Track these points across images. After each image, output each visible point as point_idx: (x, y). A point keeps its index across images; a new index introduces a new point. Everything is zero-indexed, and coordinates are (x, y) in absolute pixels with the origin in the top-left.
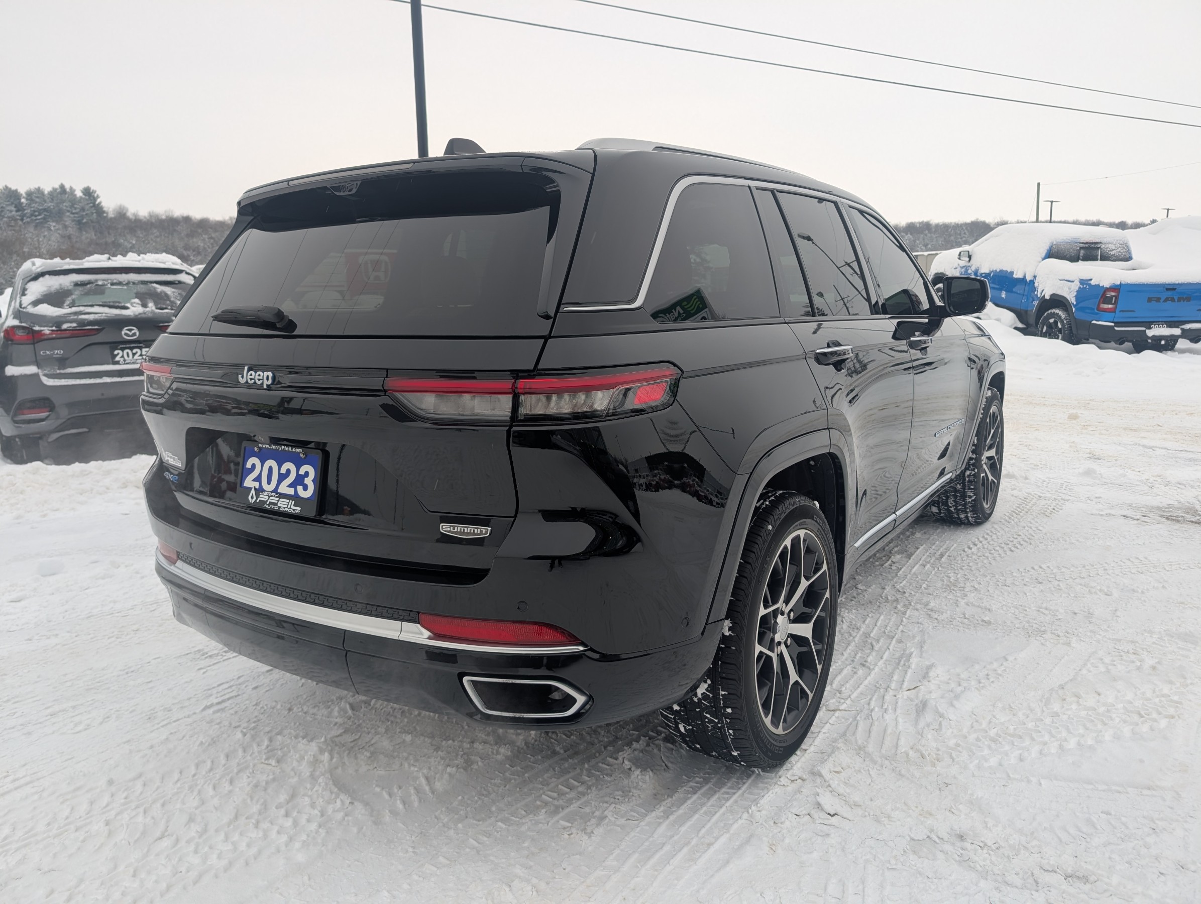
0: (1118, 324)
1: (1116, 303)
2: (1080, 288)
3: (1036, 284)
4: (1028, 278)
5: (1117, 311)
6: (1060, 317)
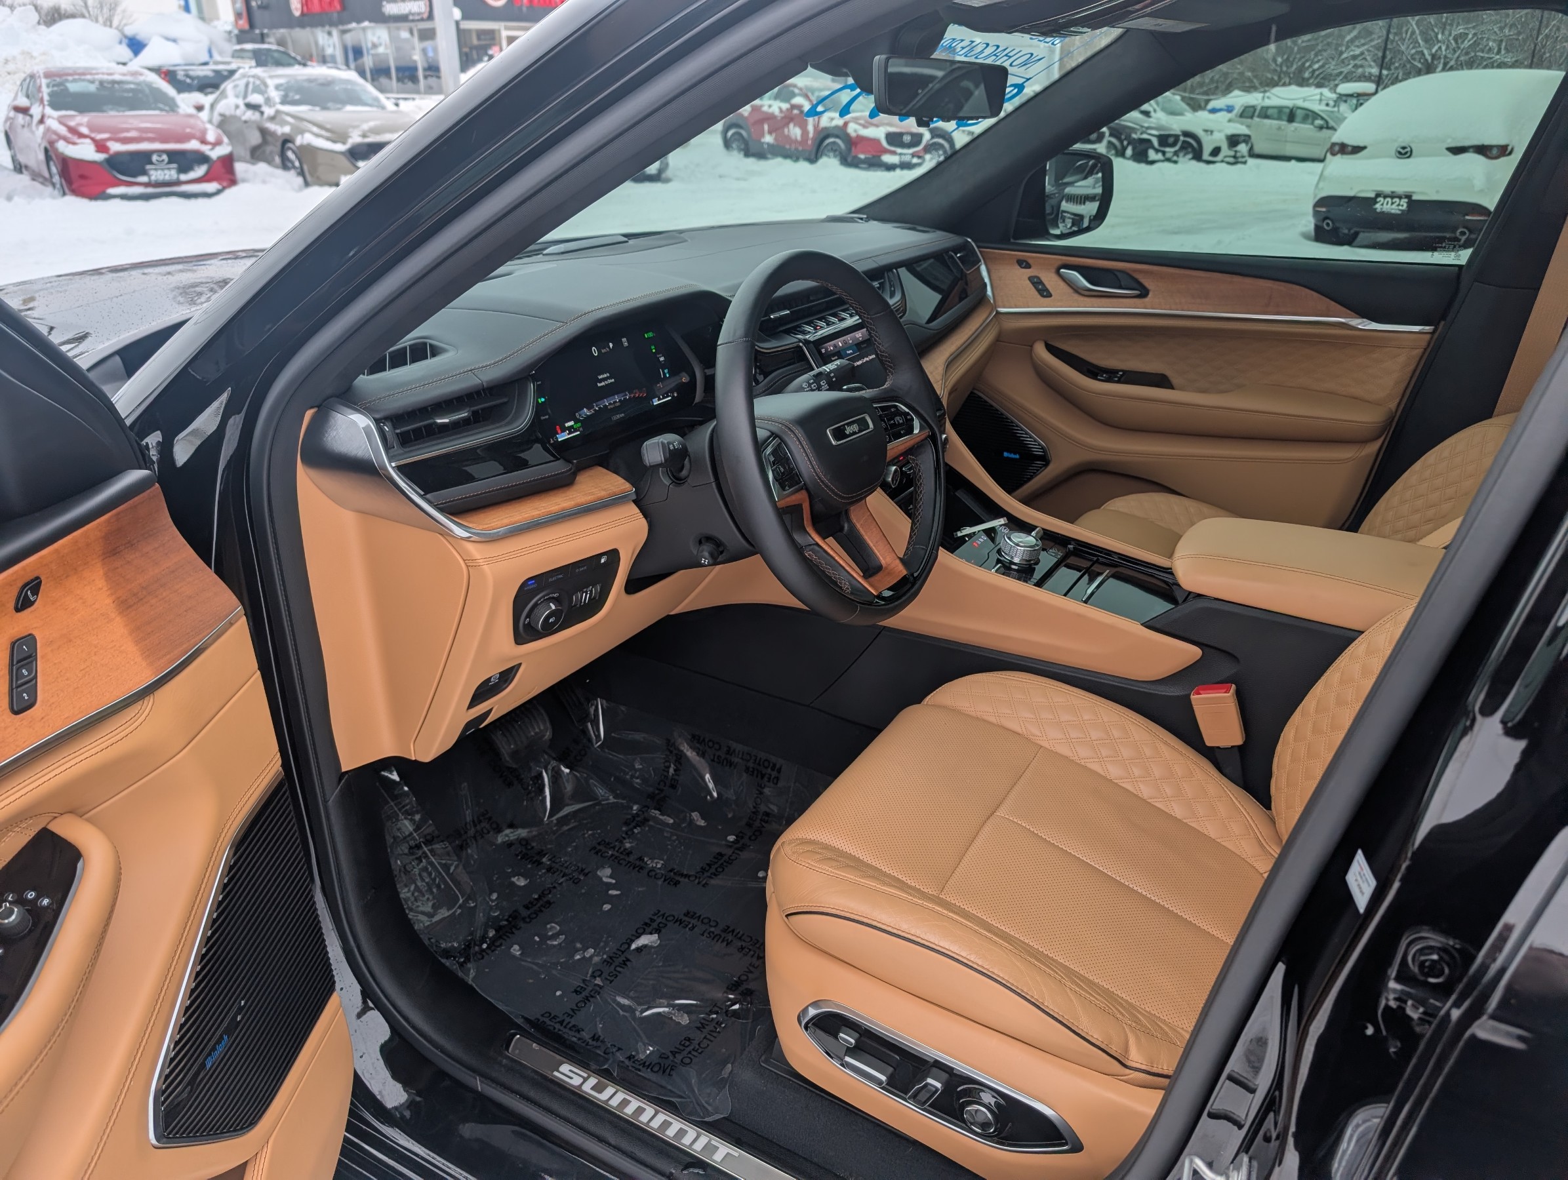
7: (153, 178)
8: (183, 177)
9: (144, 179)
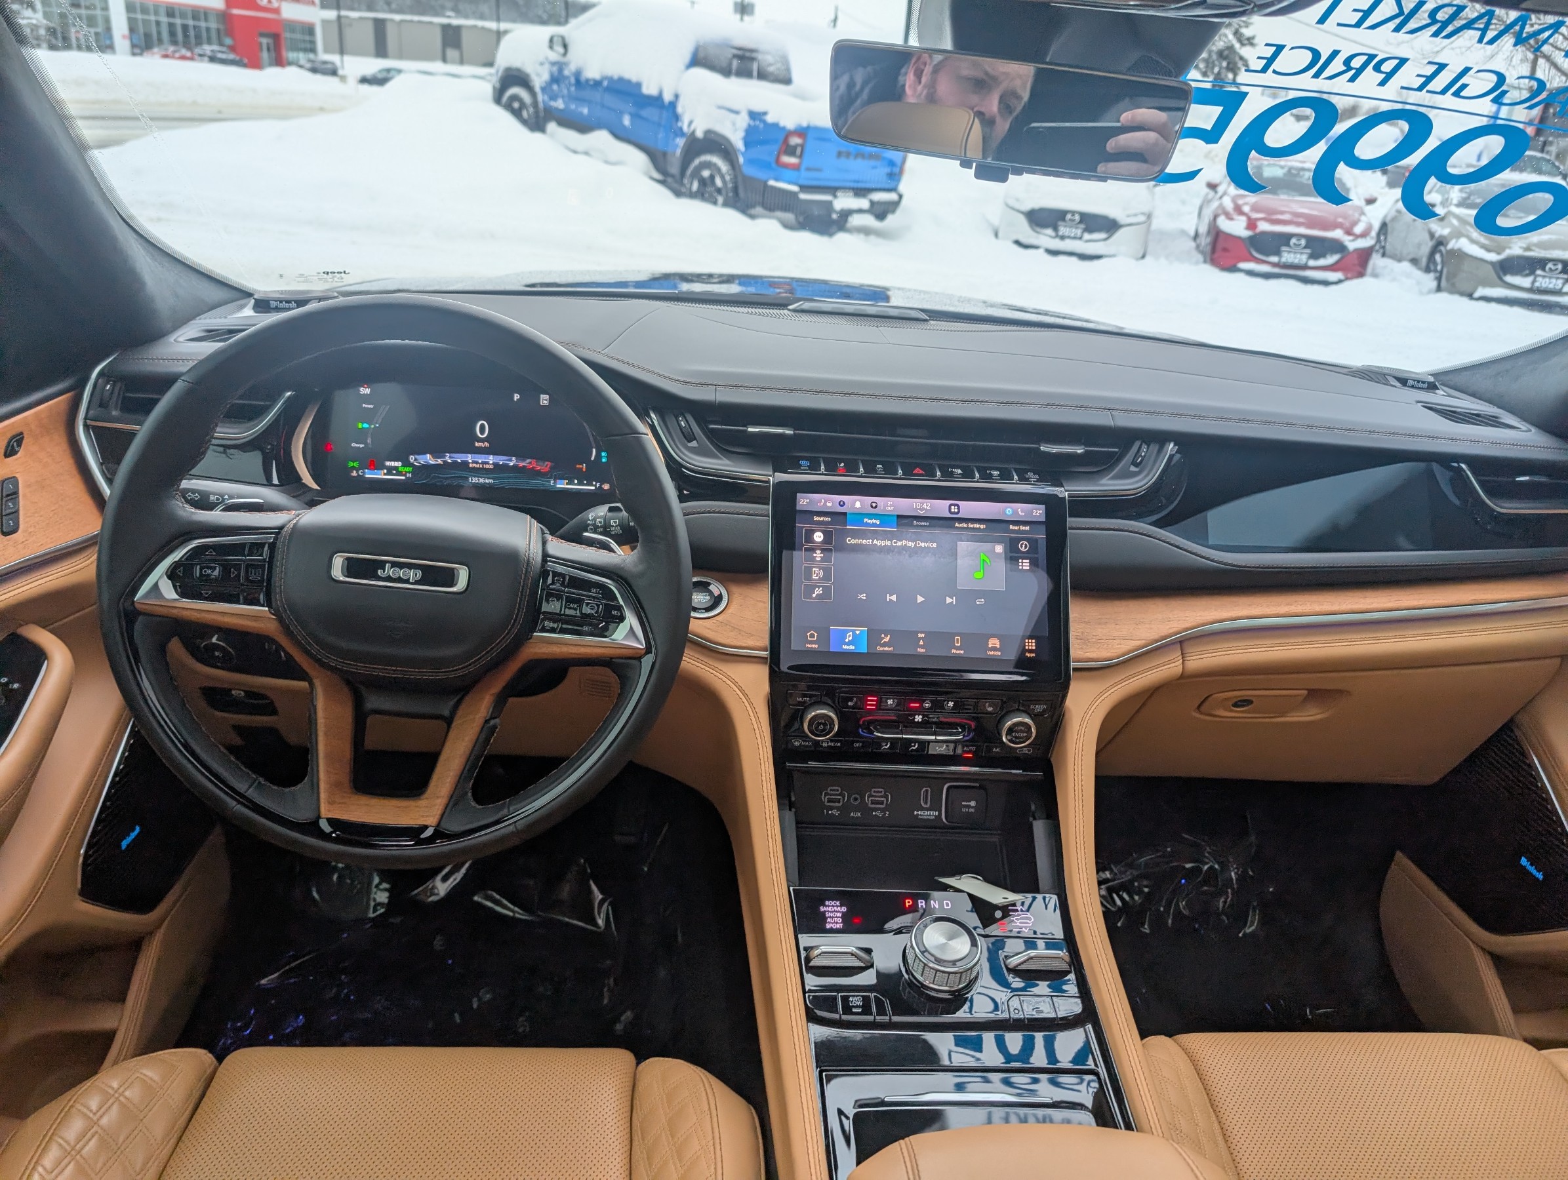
0: (804, 188)
1: (801, 157)
2: (749, 125)
3: (679, 110)
4: (668, 97)
5: (803, 167)
6: (719, 170)
7: (1283, 260)
8: (1312, 263)
9: (1274, 259)
